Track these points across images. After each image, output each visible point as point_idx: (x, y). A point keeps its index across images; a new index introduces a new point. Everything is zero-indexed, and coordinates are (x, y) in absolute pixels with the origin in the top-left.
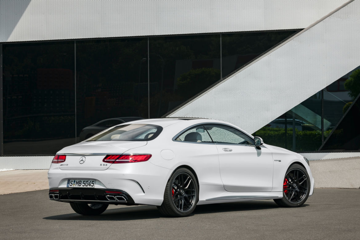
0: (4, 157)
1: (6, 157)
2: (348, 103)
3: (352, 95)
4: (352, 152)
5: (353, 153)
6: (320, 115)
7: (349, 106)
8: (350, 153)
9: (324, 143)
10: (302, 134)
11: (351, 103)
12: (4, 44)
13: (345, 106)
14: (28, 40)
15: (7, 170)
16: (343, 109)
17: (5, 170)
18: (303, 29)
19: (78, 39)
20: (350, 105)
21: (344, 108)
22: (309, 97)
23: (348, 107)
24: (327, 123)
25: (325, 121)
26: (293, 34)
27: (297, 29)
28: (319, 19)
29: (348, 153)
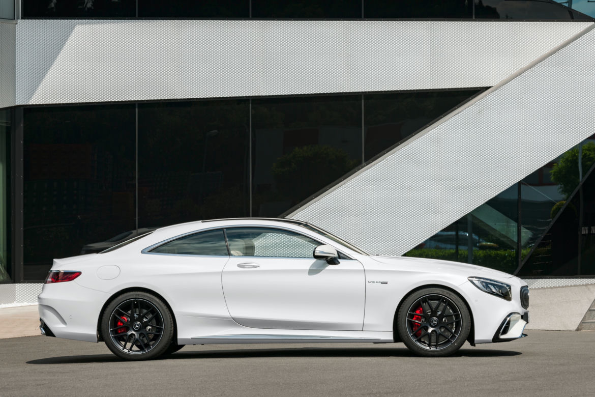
0: (24, 284)
1: (27, 284)
2: (559, 203)
3: (565, 191)
4: (565, 278)
5: (566, 280)
6: (516, 220)
7: (561, 207)
8: (563, 280)
9: (521, 264)
10: (482, 255)
11: (564, 202)
12: (26, 107)
13: (555, 207)
14: (63, 102)
15: (29, 304)
16: (551, 212)
17: (25, 304)
18: (490, 87)
19: (142, 101)
20: (562, 205)
21: (553, 209)
22: (498, 193)
23: (559, 209)
24: (526, 234)
25: (524, 230)
26: (475, 95)
27: (480, 88)
28: (514, 71)
29: (559, 280)
